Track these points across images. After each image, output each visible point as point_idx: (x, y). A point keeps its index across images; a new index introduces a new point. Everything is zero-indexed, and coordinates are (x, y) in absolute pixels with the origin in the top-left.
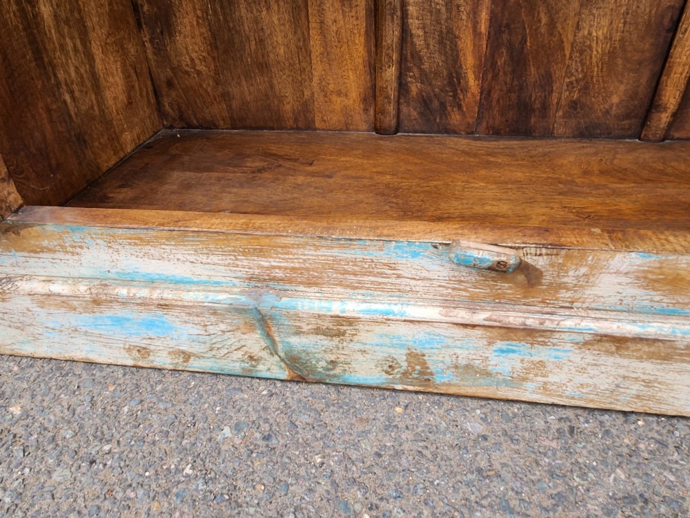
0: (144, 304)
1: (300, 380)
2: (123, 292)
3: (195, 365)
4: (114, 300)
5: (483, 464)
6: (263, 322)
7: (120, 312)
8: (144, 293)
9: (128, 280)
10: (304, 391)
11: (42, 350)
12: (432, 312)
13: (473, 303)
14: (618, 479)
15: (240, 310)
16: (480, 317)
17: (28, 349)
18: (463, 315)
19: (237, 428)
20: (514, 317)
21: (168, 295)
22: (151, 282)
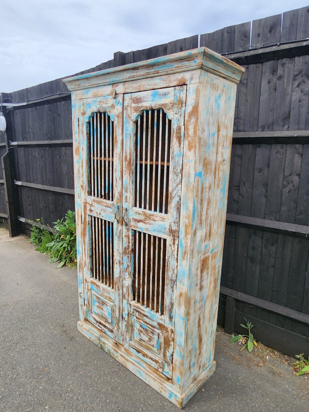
0: (92, 333)
1: (101, 348)
2: (91, 331)
3: (94, 342)
4: (90, 332)
5: (108, 363)
6: (99, 340)
7: (89, 333)
8: (92, 332)
9: (91, 330)
10: (101, 350)
11: (83, 334)
12: (111, 345)
13: (114, 346)
14: (117, 370)
15: (98, 337)
16: (114, 348)
17: (82, 333)
18: (113, 347)
19: (93, 350)
20: (116, 349)
21: (93, 333)
22: (93, 331)
